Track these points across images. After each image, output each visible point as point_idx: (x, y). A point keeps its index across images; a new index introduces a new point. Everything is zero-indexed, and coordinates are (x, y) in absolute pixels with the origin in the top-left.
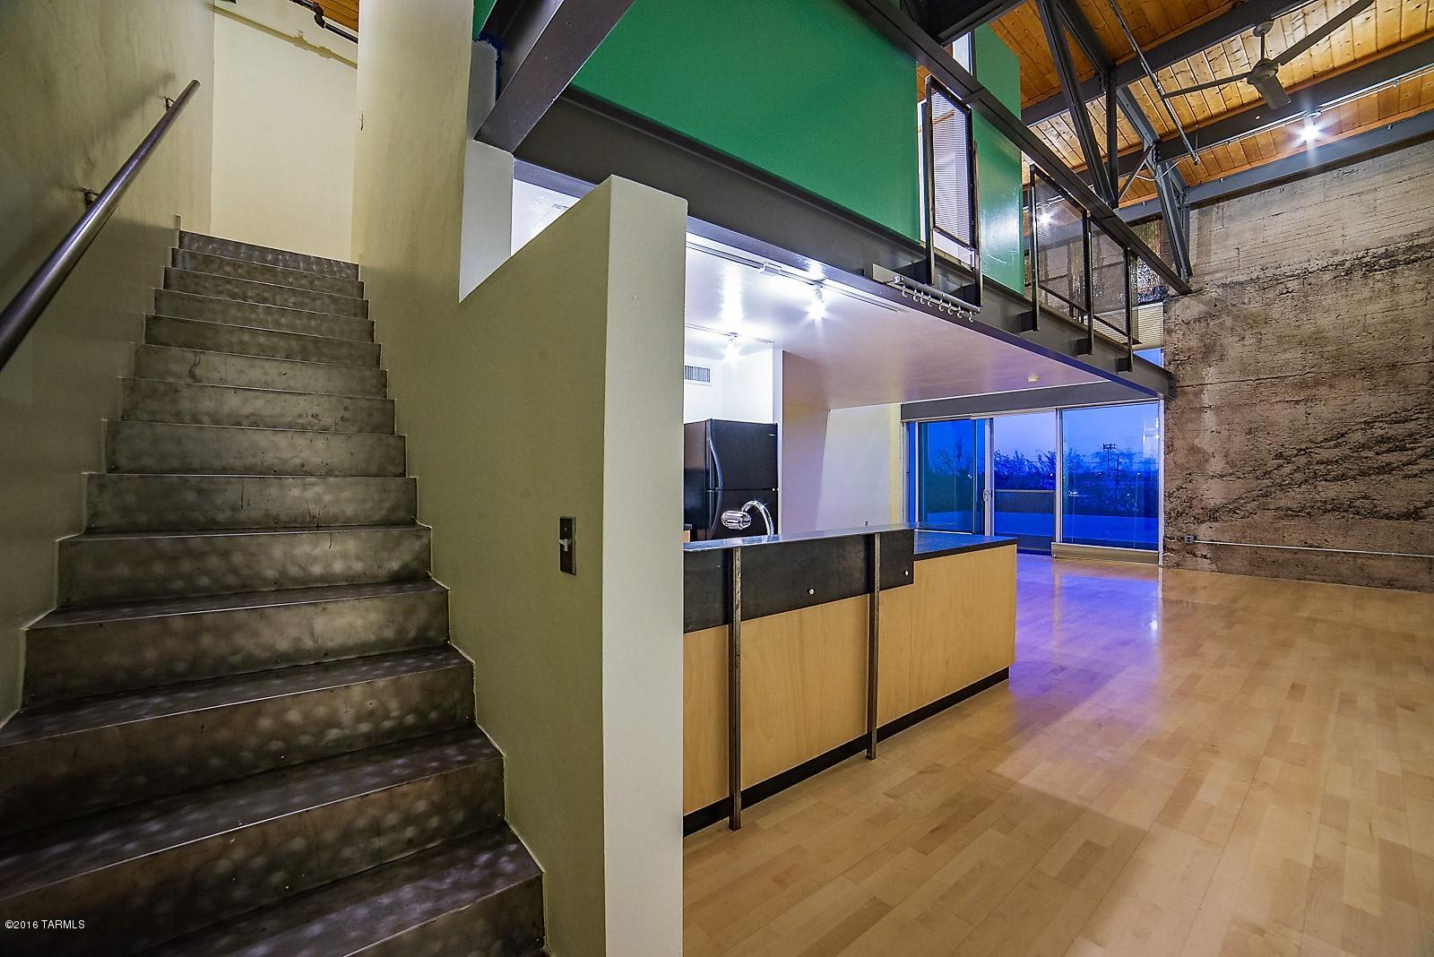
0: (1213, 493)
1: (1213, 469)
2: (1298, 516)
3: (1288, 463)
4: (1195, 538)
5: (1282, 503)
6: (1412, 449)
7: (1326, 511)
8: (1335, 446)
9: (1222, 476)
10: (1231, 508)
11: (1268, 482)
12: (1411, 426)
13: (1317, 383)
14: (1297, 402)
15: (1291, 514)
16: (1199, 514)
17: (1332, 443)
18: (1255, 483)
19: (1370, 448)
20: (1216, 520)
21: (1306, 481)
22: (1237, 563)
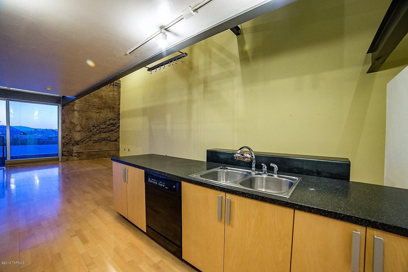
0: (77, 136)
1: (77, 129)
2: (97, 142)
3: (95, 128)
4: (73, 151)
5: (95, 139)
6: (116, 126)
7: (103, 140)
8: (105, 124)
9: (80, 131)
10: (82, 141)
11: (91, 133)
12: (115, 121)
13: (101, 109)
14: (97, 112)
15: (96, 141)
16: (73, 143)
17: (104, 124)
18: (88, 134)
19: (110, 126)
20: (78, 145)
21: (99, 133)
22: (84, 156)
